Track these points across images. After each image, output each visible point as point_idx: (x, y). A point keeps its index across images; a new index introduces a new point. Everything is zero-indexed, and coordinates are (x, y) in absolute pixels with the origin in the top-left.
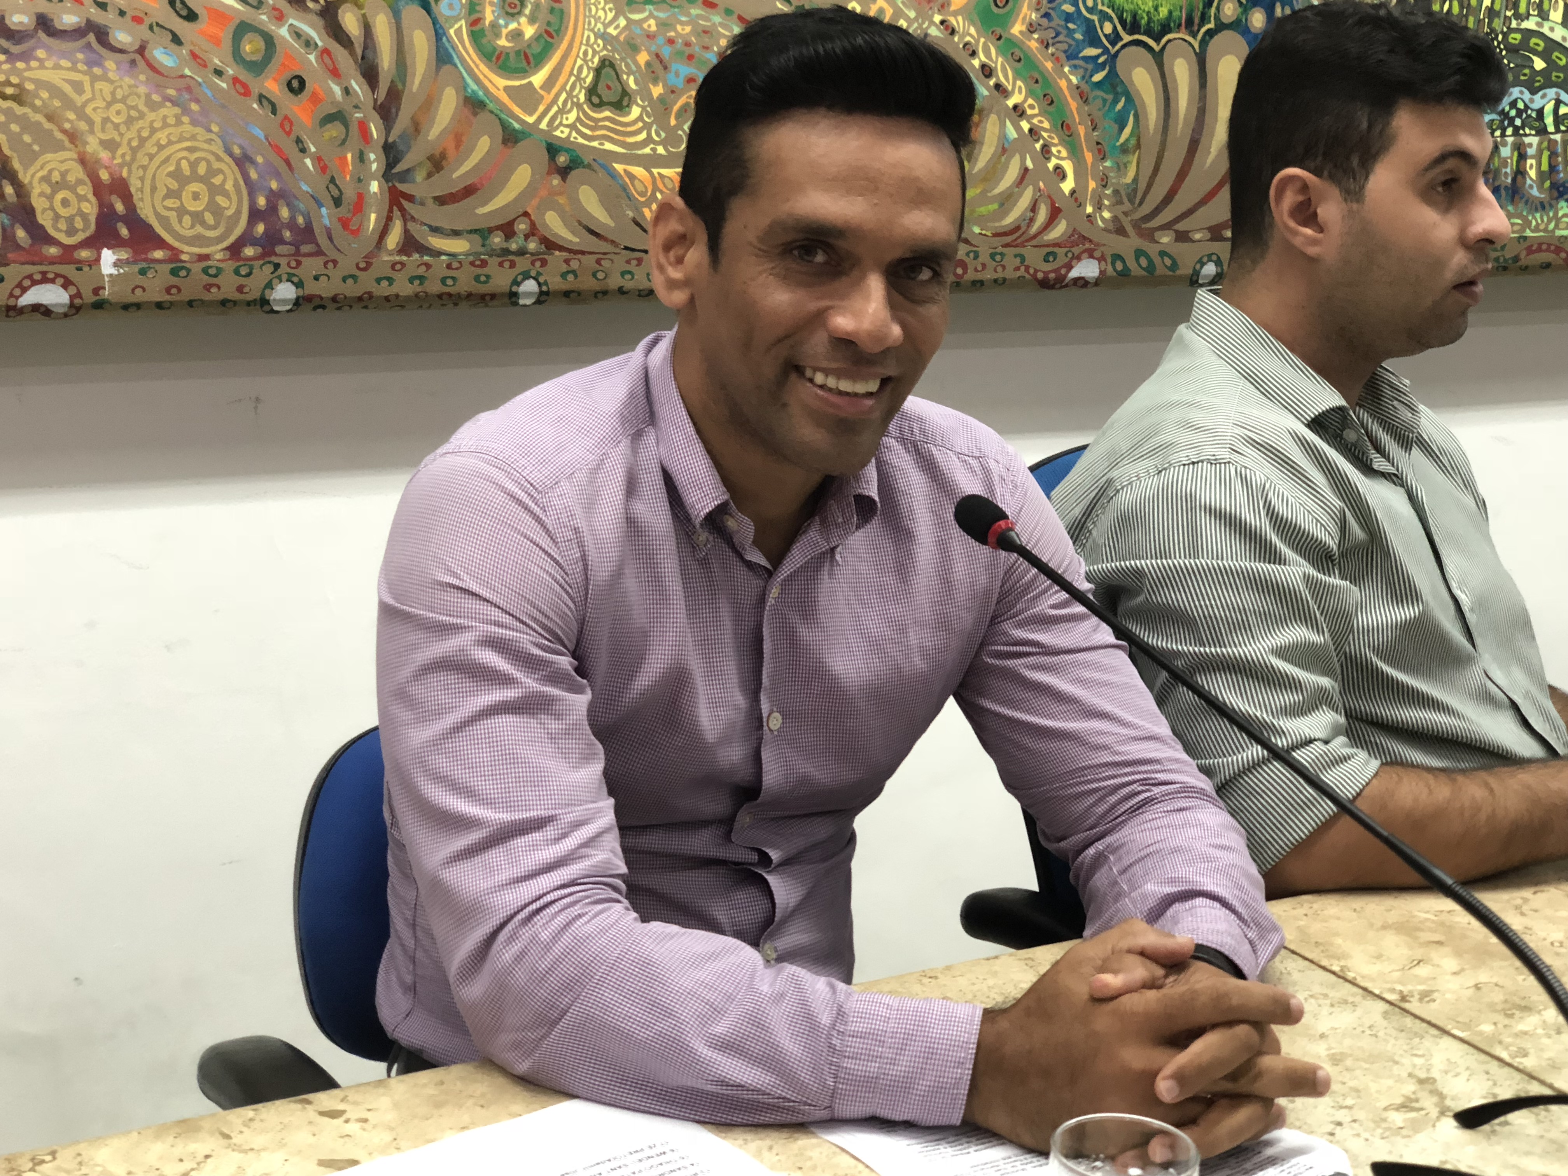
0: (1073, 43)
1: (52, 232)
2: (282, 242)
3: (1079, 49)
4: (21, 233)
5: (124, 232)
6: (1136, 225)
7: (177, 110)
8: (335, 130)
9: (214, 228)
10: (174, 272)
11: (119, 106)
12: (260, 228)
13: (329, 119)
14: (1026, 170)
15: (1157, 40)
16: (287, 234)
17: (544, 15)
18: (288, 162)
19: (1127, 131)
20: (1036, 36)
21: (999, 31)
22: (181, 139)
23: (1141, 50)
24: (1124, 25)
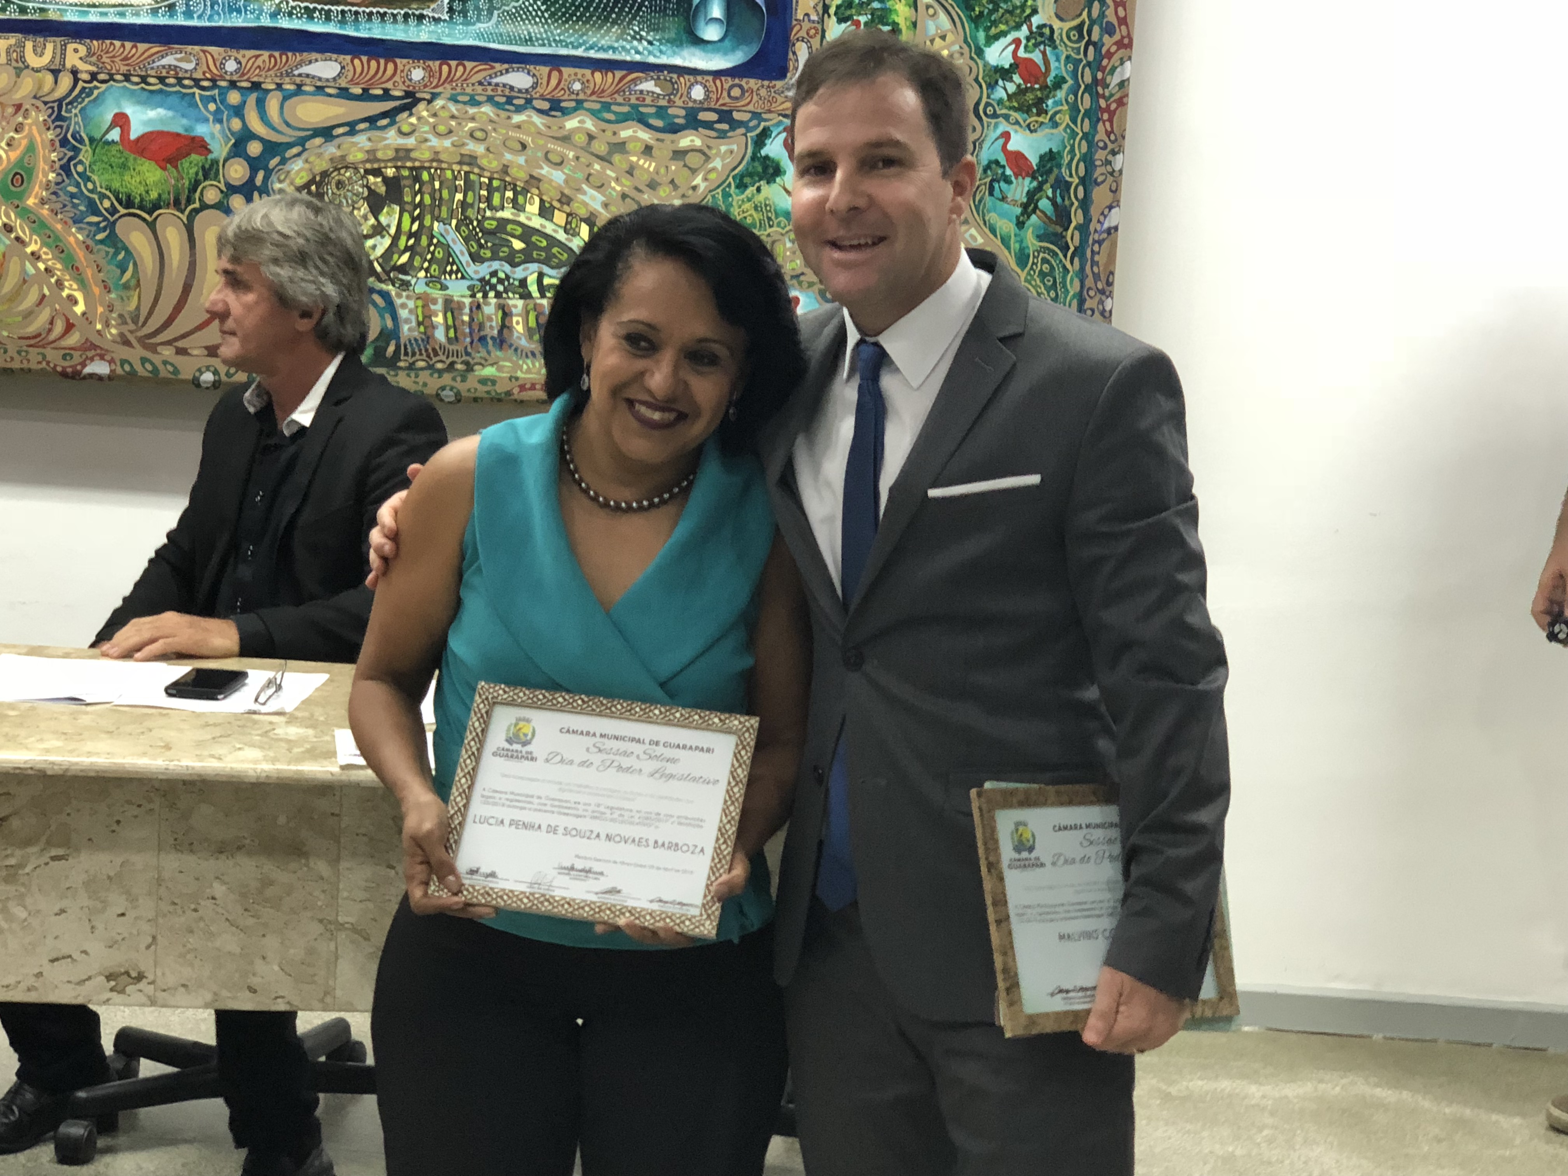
0: (78, 212)
3: (83, 215)
6: (140, 340)
14: (44, 296)
15: (150, 214)
19: (128, 274)
20: (47, 207)
21: (16, 202)
23: (136, 219)
24: (120, 202)
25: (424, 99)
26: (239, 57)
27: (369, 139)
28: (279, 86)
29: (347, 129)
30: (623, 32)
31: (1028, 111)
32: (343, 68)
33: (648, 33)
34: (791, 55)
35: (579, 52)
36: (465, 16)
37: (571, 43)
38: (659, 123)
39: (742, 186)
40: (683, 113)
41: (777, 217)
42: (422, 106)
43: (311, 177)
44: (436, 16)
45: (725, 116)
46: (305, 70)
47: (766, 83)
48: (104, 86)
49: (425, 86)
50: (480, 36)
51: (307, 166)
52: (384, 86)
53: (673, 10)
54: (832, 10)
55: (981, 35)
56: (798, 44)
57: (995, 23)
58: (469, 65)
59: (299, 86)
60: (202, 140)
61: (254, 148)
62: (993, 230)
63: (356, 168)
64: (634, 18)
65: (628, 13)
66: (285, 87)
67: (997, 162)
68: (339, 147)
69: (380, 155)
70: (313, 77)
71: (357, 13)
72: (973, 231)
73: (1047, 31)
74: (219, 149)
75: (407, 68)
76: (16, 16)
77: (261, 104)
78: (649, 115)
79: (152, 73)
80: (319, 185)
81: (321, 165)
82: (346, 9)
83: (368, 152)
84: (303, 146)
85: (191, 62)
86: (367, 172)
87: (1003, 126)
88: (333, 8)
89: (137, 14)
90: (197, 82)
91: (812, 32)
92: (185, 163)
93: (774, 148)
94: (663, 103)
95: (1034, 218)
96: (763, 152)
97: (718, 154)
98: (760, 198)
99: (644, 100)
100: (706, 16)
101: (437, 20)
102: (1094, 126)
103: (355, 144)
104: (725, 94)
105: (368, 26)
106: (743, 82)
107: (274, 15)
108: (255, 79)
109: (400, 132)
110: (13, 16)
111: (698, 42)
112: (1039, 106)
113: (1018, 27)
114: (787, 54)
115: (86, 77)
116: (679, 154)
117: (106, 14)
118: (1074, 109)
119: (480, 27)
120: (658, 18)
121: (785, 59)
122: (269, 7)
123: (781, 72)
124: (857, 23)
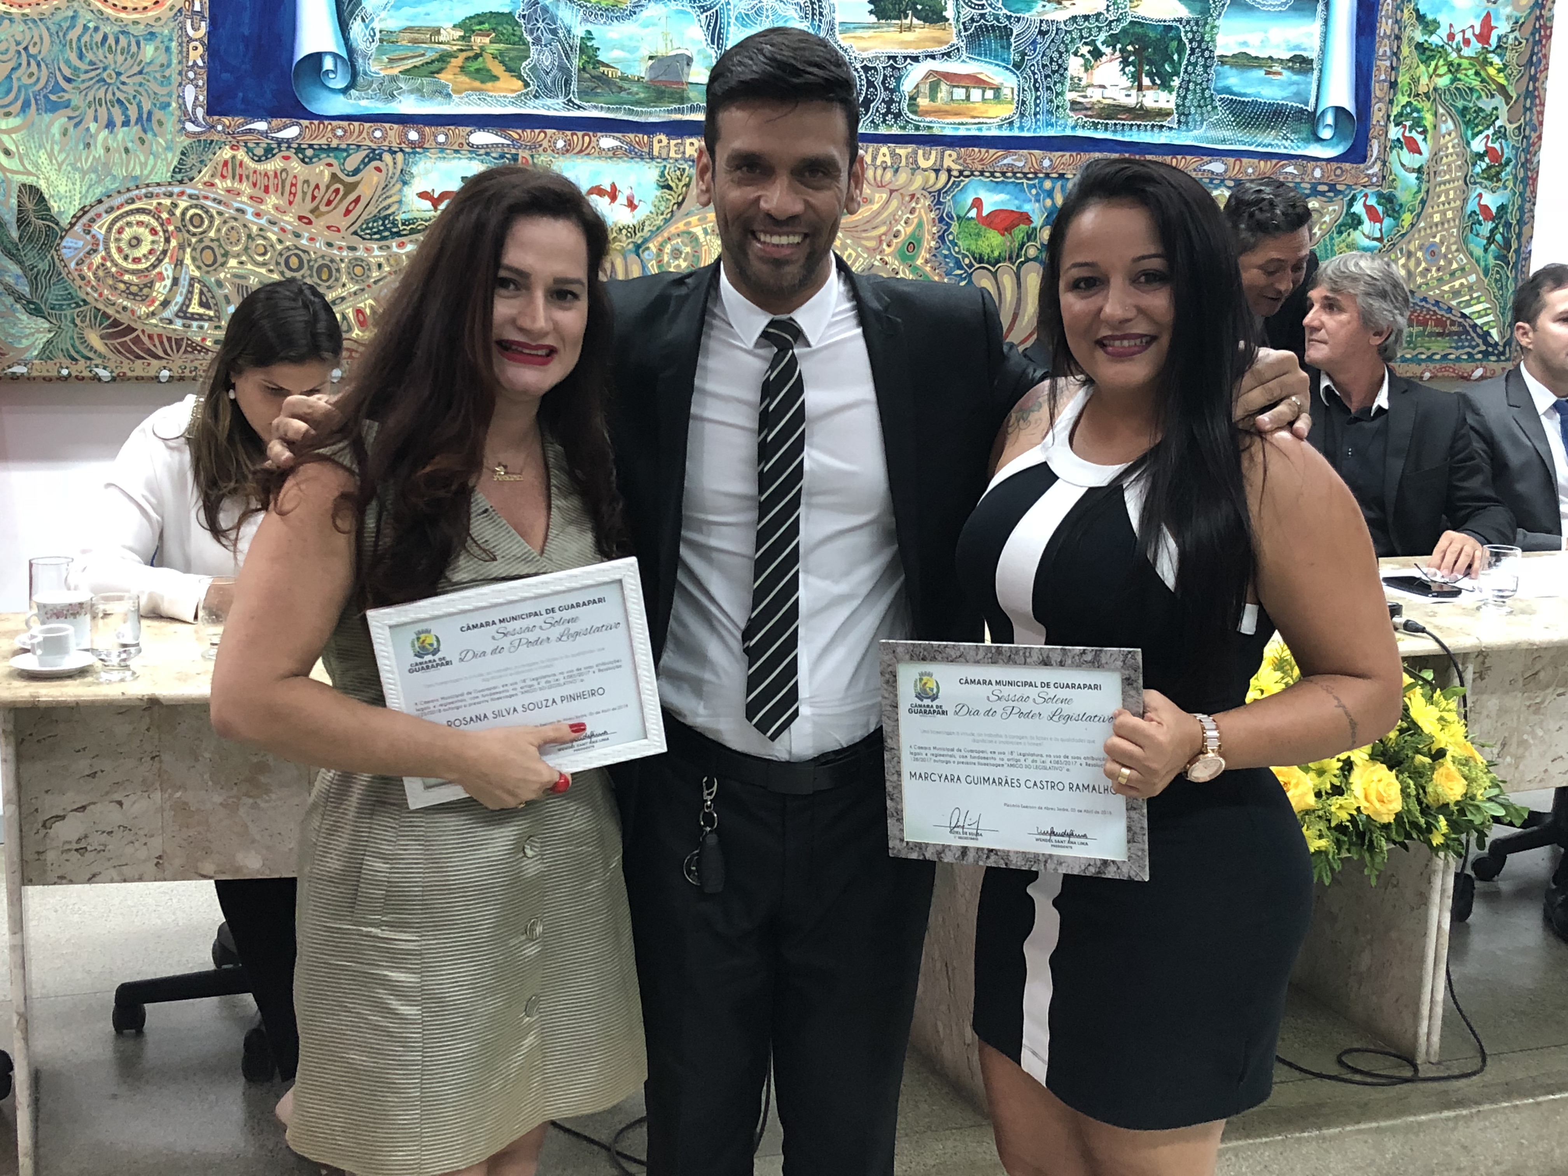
0: (949, 267)
3: (952, 269)
15: (994, 266)
17: (690, 258)
20: (929, 264)
21: (910, 262)
23: (985, 271)
24: (975, 259)
26: (1052, 157)
30: (1277, 135)
31: (1491, 180)
33: (1291, 135)
34: (1369, 148)
35: (1252, 148)
36: (1187, 126)
37: (1248, 142)
39: (1340, 233)
40: (1309, 186)
44: (1171, 126)
47: (1355, 165)
48: (967, 180)
50: (1196, 138)
53: (1305, 119)
54: (1392, 118)
55: (1469, 133)
56: (1373, 140)
57: (1477, 125)
58: (1189, 158)
60: (1027, 214)
62: (1471, 254)
64: (1283, 125)
65: (1280, 122)
67: (1474, 212)
71: (1123, 125)
72: (1461, 256)
73: (1503, 130)
74: (1038, 220)
76: (912, 132)
79: (997, 169)
82: (1117, 122)
85: (1021, 161)
87: (1479, 190)
88: (1109, 122)
89: (989, 129)
90: (1025, 174)
91: (1381, 132)
92: (1016, 231)
93: (1358, 208)
94: (1298, 180)
95: (1493, 246)
96: (1352, 210)
97: (1327, 213)
98: (1349, 240)
100: (1324, 123)
101: (1171, 129)
102: (1525, 188)
104: (1333, 173)
105: (1130, 133)
106: (1343, 166)
107: (1074, 128)
108: (1061, 172)
110: (910, 133)
111: (1319, 140)
112: (1497, 177)
113: (1488, 128)
114: (1367, 147)
115: (955, 173)
117: (969, 129)
118: (1515, 177)
119: (1195, 132)
120: (1296, 125)
121: (1366, 150)
122: (1071, 122)
123: (1364, 160)
124: (1405, 126)
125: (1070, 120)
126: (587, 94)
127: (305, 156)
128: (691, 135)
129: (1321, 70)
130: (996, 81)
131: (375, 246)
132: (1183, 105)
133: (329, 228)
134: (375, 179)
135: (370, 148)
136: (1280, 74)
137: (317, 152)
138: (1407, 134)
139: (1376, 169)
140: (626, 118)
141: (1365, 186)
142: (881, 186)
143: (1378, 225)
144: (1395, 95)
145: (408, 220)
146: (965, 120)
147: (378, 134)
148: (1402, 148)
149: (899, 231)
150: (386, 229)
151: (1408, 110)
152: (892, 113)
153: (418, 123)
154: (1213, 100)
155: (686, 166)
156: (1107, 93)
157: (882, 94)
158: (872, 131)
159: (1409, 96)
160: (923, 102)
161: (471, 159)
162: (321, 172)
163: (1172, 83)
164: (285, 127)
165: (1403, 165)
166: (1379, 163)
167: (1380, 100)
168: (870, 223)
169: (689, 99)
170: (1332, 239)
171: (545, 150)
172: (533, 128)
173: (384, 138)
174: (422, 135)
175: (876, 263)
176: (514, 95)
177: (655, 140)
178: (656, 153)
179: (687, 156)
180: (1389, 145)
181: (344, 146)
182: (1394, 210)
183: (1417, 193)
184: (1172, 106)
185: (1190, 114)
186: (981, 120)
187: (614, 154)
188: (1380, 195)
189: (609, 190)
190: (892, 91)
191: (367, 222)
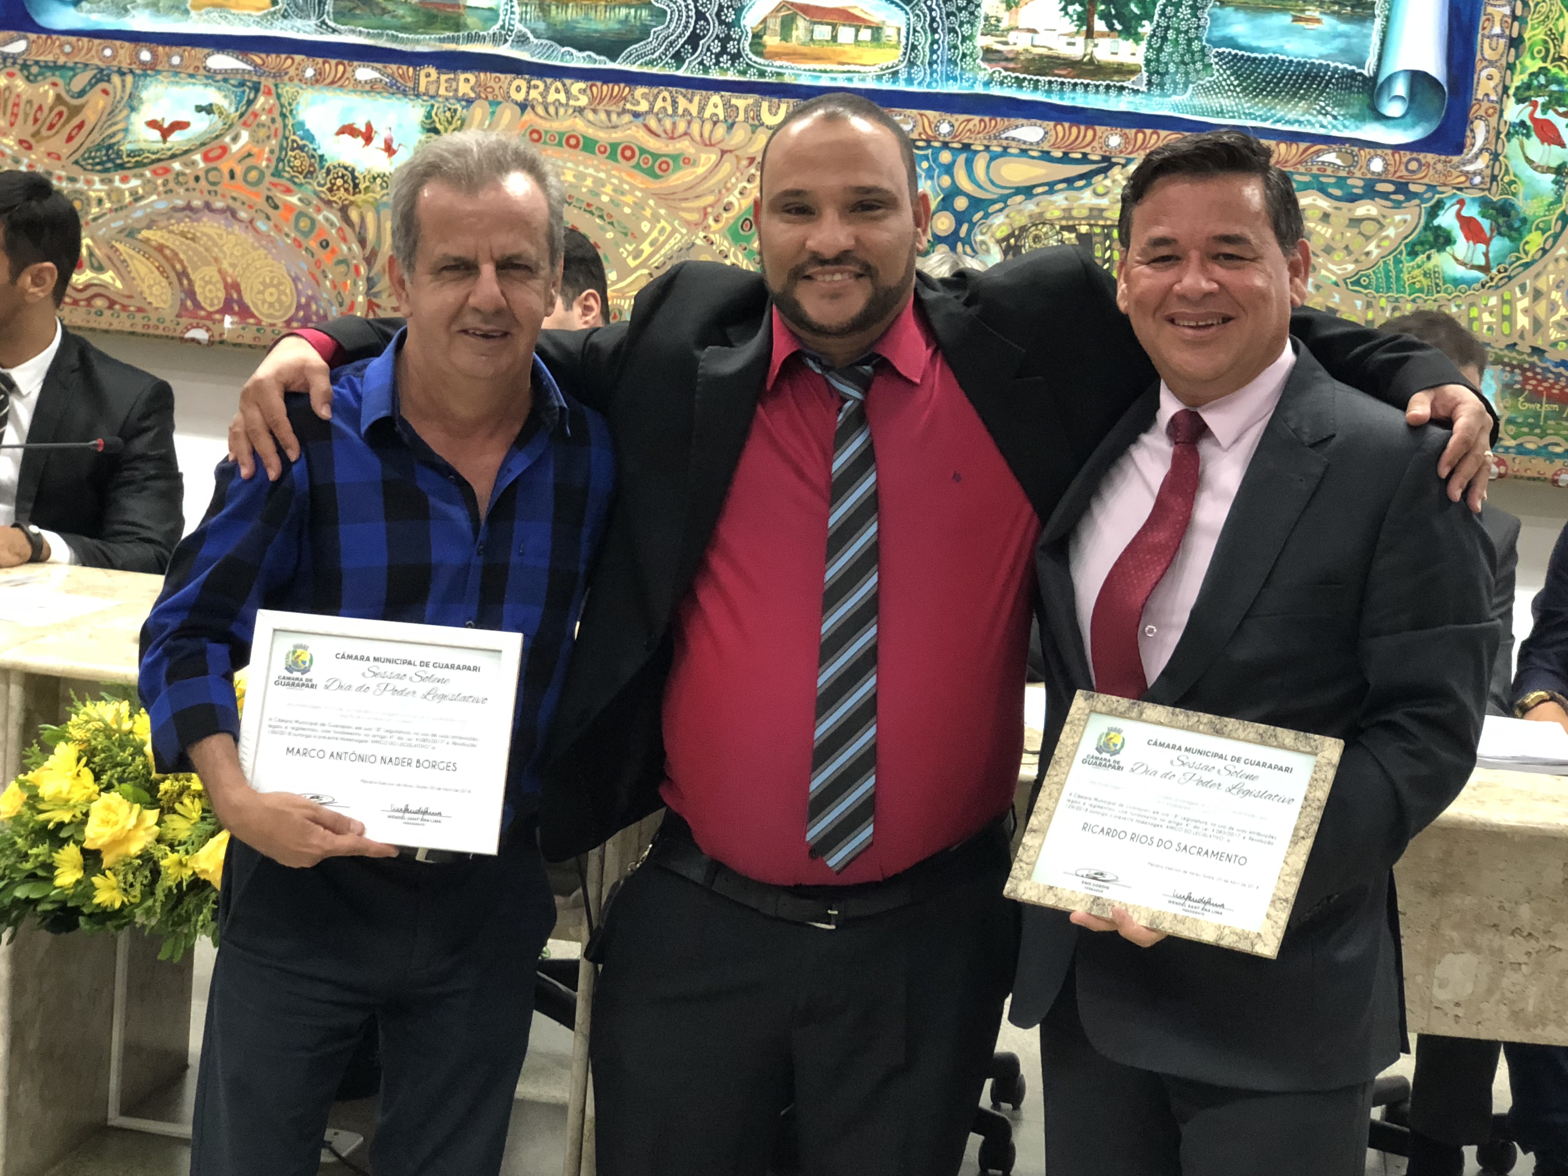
1: (203, 304)
2: (311, 321)
4: (189, 303)
5: (236, 308)
7: (265, 252)
8: (342, 268)
9: (279, 311)
10: (258, 330)
11: (239, 247)
12: (301, 314)
13: (340, 262)
16: (314, 318)
18: (317, 282)
21: (744, 245)
22: (267, 266)
25: (1119, 164)
26: (953, 120)
27: (1066, 199)
28: (987, 148)
29: (1046, 188)
30: (1310, 108)
32: (1046, 133)
33: (1333, 108)
34: (1468, 133)
35: (1267, 125)
36: (1162, 89)
37: (1260, 116)
38: (1338, 192)
39: (1413, 254)
40: (1361, 183)
41: (1445, 282)
42: (1116, 170)
43: (1010, 231)
44: (1136, 88)
45: (1402, 187)
46: (1012, 133)
47: (1443, 158)
49: (1121, 152)
50: (1176, 107)
51: (1007, 220)
52: (1083, 150)
53: (1358, 87)
54: (1511, 91)
56: (1477, 122)
58: (1163, 133)
59: (1005, 149)
61: (961, 203)
63: (1052, 225)
64: (1321, 94)
65: (1316, 89)
66: (992, 148)
68: (1038, 205)
69: (1075, 213)
70: (1019, 140)
71: (1062, 83)
75: (1105, 135)
76: (755, 79)
77: (969, 164)
78: (1328, 184)
80: (1018, 238)
81: (1021, 220)
82: (1053, 79)
83: (1064, 210)
84: (1005, 202)
85: (908, 123)
86: (1063, 228)
88: (1041, 78)
89: (863, 80)
91: (1491, 111)
93: (1447, 219)
94: (1343, 174)
96: (1436, 222)
97: (1392, 223)
98: (1430, 265)
99: (1325, 170)
100: (1389, 94)
101: (1137, 92)
103: (1053, 203)
104: (1403, 167)
105: (1072, 95)
106: (1421, 156)
107: (987, 84)
108: (966, 141)
109: (1096, 194)
110: (753, 79)
111: (1381, 118)
114: (1465, 131)
116: (1356, 222)
117: (835, 79)
119: (1176, 99)
120: (1343, 95)
121: (1464, 136)
122: (983, 76)
123: (1459, 148)
124: (1535, 104)
125: (982, 74)
126: (344, 15)
127: (30, 74)
128: (466, 69)
129: (1388, 18)
130: (875, 18)
131: (96, 179)
132: (1158, 60)
133: (49, 154)
134: (101, 104)
135: (98, 67)
136: (1318, 21)
137: (44, 70)
138: (1538, 115)
139: (1481, 163)
140: (388, 45)
141: (1460, 189)
142: (708, 144)
143: (1482, 247)
144: (1517, 57)
145: (132, 151)
146: (828, 67)
147: (108, 52)
148: (1528, 136)
149: (730, 204)
150: (109, 160)
151: (1542, 79)
152: (728, 54)
153: (151, 42)
154: (1205, 55)
155: (458, 106)
156: (1038, 40)
157: (715, 29)
158: (701, 75)
159: (1544, 60)
160: (771, 41)
161: (206, 85)
162: (46, 92)
163: (1140, 30)
164: (12, 40)
165: (1529, 161)
166: (1485, 158)
167: (1491, 63)
168: (691, 191)
169: (465, 26)
170: (1397, 262)
171: (291, 80)
172: (278, 52)
173: (114, 57)
174: (154, 55)
175: (699, 242)
176: (260, 13)
177: (423, 73)
178: (422, 89)
179: (460, 94)
180: (1504, 130)
181: (70, 64)
182: (1510, 227)
183: (1551, 204)
184: (1140, 60)
185: (1167, 72)
186: (852, 68)
187: (372, 88)
188: (1485, 204)
189: (363, 129)
190: (729, 26)
191: (89, 150)
